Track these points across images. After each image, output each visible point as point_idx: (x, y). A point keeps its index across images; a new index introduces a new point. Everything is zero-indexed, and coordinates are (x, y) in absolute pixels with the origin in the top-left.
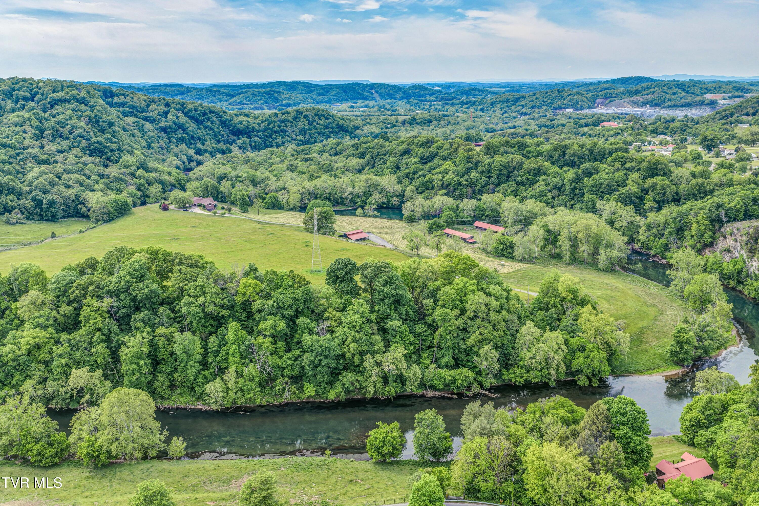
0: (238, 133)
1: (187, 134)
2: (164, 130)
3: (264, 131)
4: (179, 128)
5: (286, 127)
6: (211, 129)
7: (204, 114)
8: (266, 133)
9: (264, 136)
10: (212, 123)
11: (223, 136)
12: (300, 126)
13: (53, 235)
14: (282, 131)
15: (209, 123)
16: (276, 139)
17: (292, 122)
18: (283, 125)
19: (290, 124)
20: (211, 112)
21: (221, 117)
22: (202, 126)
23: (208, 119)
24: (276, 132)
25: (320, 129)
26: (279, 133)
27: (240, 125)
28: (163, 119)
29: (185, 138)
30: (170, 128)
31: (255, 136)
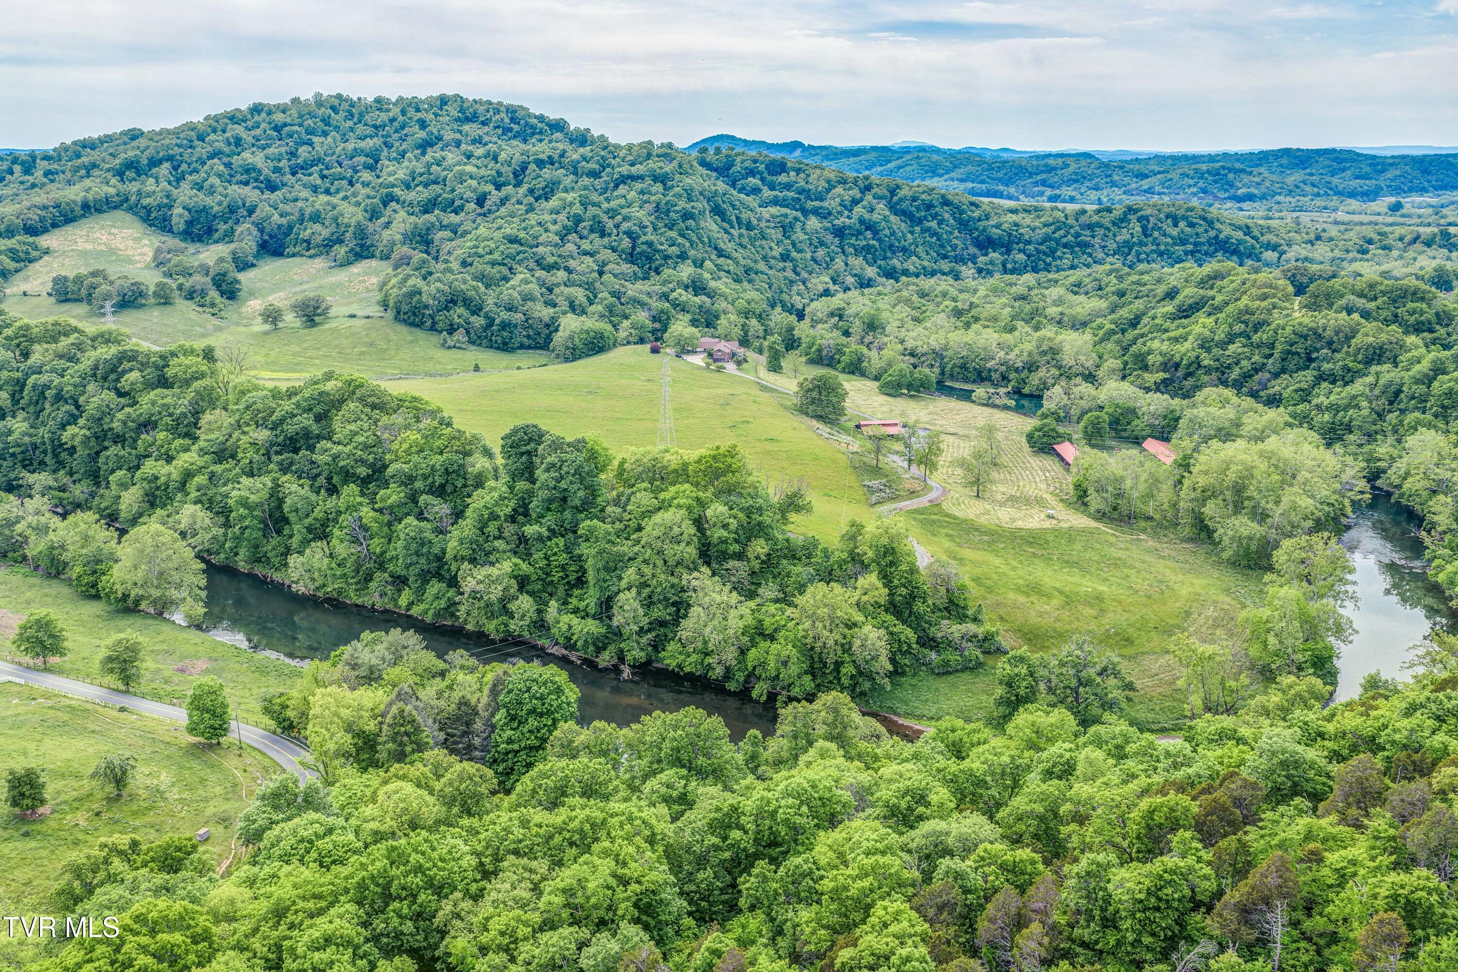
0: (986, 244)
1: (880, 240)
2: (839, 233)
3: (1041, 244)
4: (867, 229)
5: (1093, 237)
6: (934, 234)
7: (929, 207)
8: (1043, 248)
9: (1038, 251)
10: (939, 224)
11: (954, 248)
12: (1124, 236)
13: (477, 368)
14: (1079, 245)
15: (933, 224)
16: (1061, 258)
17: (1108, 229)
18: (1088, 233)
19: (1102, 232)
20: (946, 202)
21: (962, 212)
22: (918, 229)
23: (934, 217)
24: (1065, 246)
25: (1166, 244)
26: (1072, 247)
27: (994, 230)
28: (846, 213)
29: (873, 246)
30: (850, 228)
31: (1020, 251)
